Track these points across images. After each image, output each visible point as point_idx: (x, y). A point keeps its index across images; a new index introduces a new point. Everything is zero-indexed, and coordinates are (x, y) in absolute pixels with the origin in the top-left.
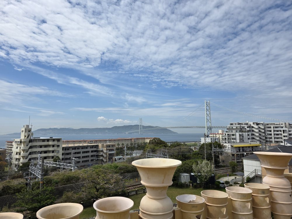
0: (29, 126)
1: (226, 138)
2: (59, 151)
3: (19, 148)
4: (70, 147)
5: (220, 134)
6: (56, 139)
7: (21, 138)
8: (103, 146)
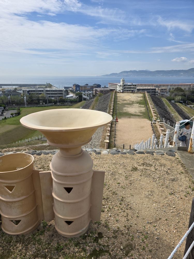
3: (120, 88)
6: (134, 85)
8: (159, 89)
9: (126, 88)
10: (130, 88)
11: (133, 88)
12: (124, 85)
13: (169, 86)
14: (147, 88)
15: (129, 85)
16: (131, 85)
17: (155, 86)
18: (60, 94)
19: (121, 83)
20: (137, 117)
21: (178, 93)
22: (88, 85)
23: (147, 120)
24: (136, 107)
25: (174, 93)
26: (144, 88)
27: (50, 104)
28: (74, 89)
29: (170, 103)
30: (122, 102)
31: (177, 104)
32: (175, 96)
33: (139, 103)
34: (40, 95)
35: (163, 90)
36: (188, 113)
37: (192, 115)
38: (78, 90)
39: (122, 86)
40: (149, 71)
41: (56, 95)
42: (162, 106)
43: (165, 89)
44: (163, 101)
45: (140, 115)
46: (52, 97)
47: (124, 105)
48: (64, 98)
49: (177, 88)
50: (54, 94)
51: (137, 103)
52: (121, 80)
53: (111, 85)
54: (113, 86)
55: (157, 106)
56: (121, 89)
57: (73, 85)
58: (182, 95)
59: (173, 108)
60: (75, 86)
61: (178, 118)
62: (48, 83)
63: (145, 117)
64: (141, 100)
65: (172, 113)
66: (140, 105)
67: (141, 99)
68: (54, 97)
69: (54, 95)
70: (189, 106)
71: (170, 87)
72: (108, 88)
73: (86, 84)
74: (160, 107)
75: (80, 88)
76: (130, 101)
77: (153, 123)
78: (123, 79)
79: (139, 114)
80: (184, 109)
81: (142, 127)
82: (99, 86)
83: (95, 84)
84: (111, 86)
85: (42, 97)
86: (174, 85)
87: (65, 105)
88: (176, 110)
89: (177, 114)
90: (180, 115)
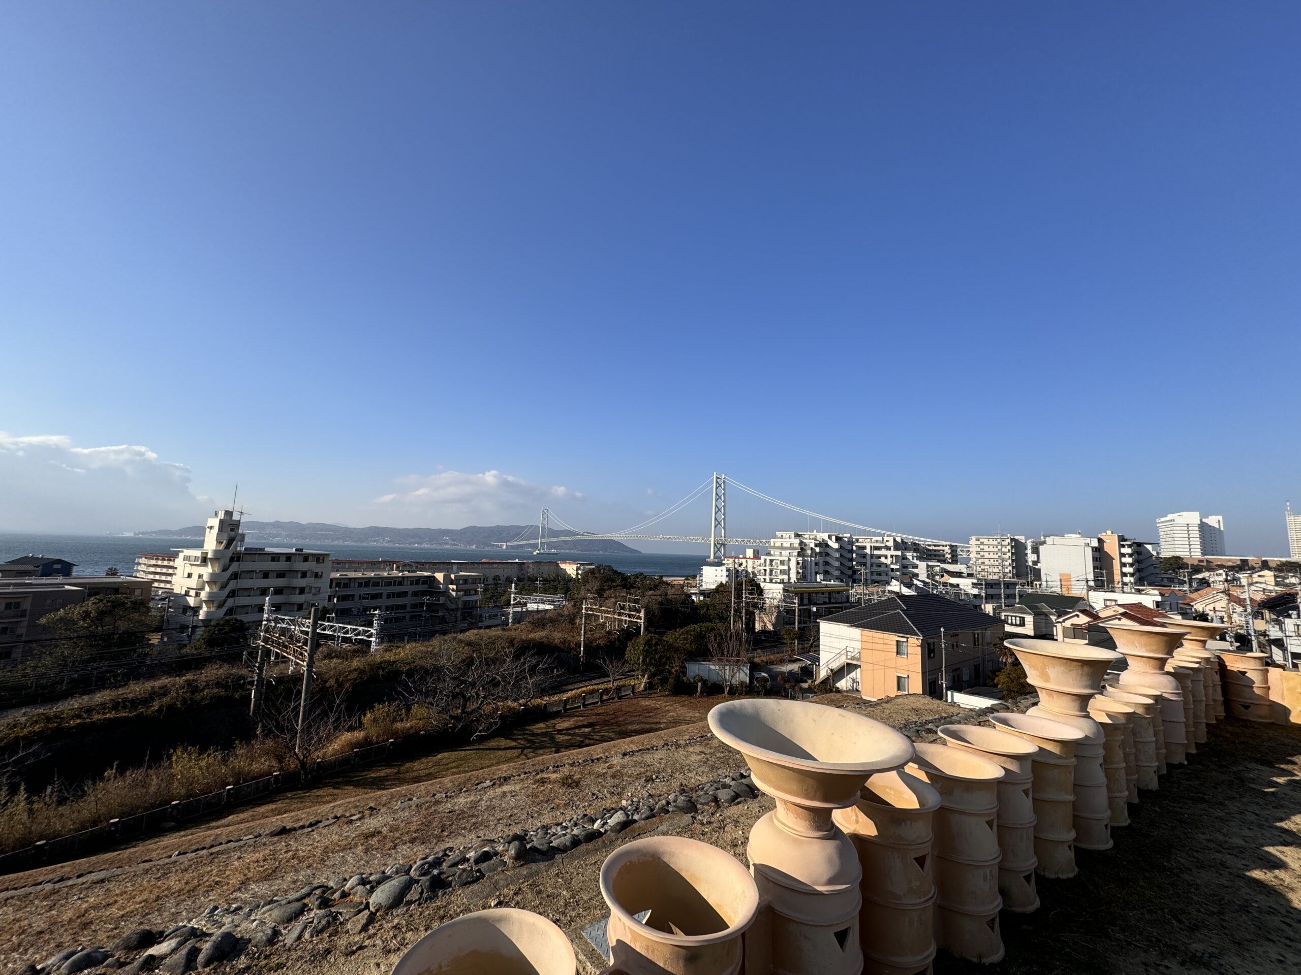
0: (232, 512)
1: (765, 570)
2: (319, 590)
3: (195, 576)
4: (350, 579)
5: (750, 558)
6: (313, 555)
7: (205, 548)
11: (304, 574)
35: (465, 581)
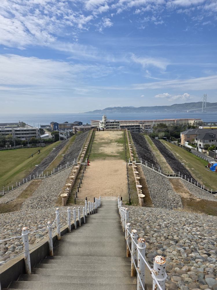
6: (117, 122)
8: (142, 126)
9: (108, 125)
10: (113, 125)
11: (116, 125)
12: (107, 123)
13: (154, 122)
14: (130, 125)
15: (112, 122)
16: (114, 122)
17: (139, 122)
18: (33, 133)
19: (103, 121)
20: (113, 158)
21: (161, 129)
22: (67, 122)
23: (123, 161)
24: (114, 146)
25: (158, 129)
26: (128, 125)
27: (18, 146)
28: (52, 127)
29: (152, 139)
30: (99, 141)
31: (161, 140)
32: (159, 132)
33: (118, 141)
34: (7, 136)
35: (147, 126)
36: (172, 150)
37: (175, 152)
38: (56, 128)
39: (104, 123)
40: (133, 108)
41: (28, 135)
42: (143, 144)
43: (149, 126)
44: (146, 138)
45: (117, 156)
46: (23, 137)
47: (101, 144)
48: (37, 138)
49: (161, 124)
50: (25, 134)
51: (116, 142)
52: (103, 117)
53: (93, 122)
54: (95, 123)
55: (137, 144)
56: (103, 126)
57: (51, 123)
58: (165, 131)
59: (155, 146)
60: (53, 124)
61: (159, 156)
62: (21, 122)
63: (121, 158)
64: (120, 138)
65: (154, 151)
66: (118, 144)
67: (121, 136)
68: (25, 137)
69: (25, 136)
70: (173, 142)
71: (155, 124)
72: (90, 125)
73: (65, 122)
74: (141, 146)
75: (59, 126)
76: (109, 140)
77: (129, 165)
78: (105, 116)
79: (116, 154)
80: (167, 146)
81: (116, 171)
82: (80, 124)
83: (76, 122)
84: (93, 124)
85: (8, 138)
86: (158, 121)
87: (36, 147)
88: (158, 148)
89: (158, 152)
90: (161, 153)
